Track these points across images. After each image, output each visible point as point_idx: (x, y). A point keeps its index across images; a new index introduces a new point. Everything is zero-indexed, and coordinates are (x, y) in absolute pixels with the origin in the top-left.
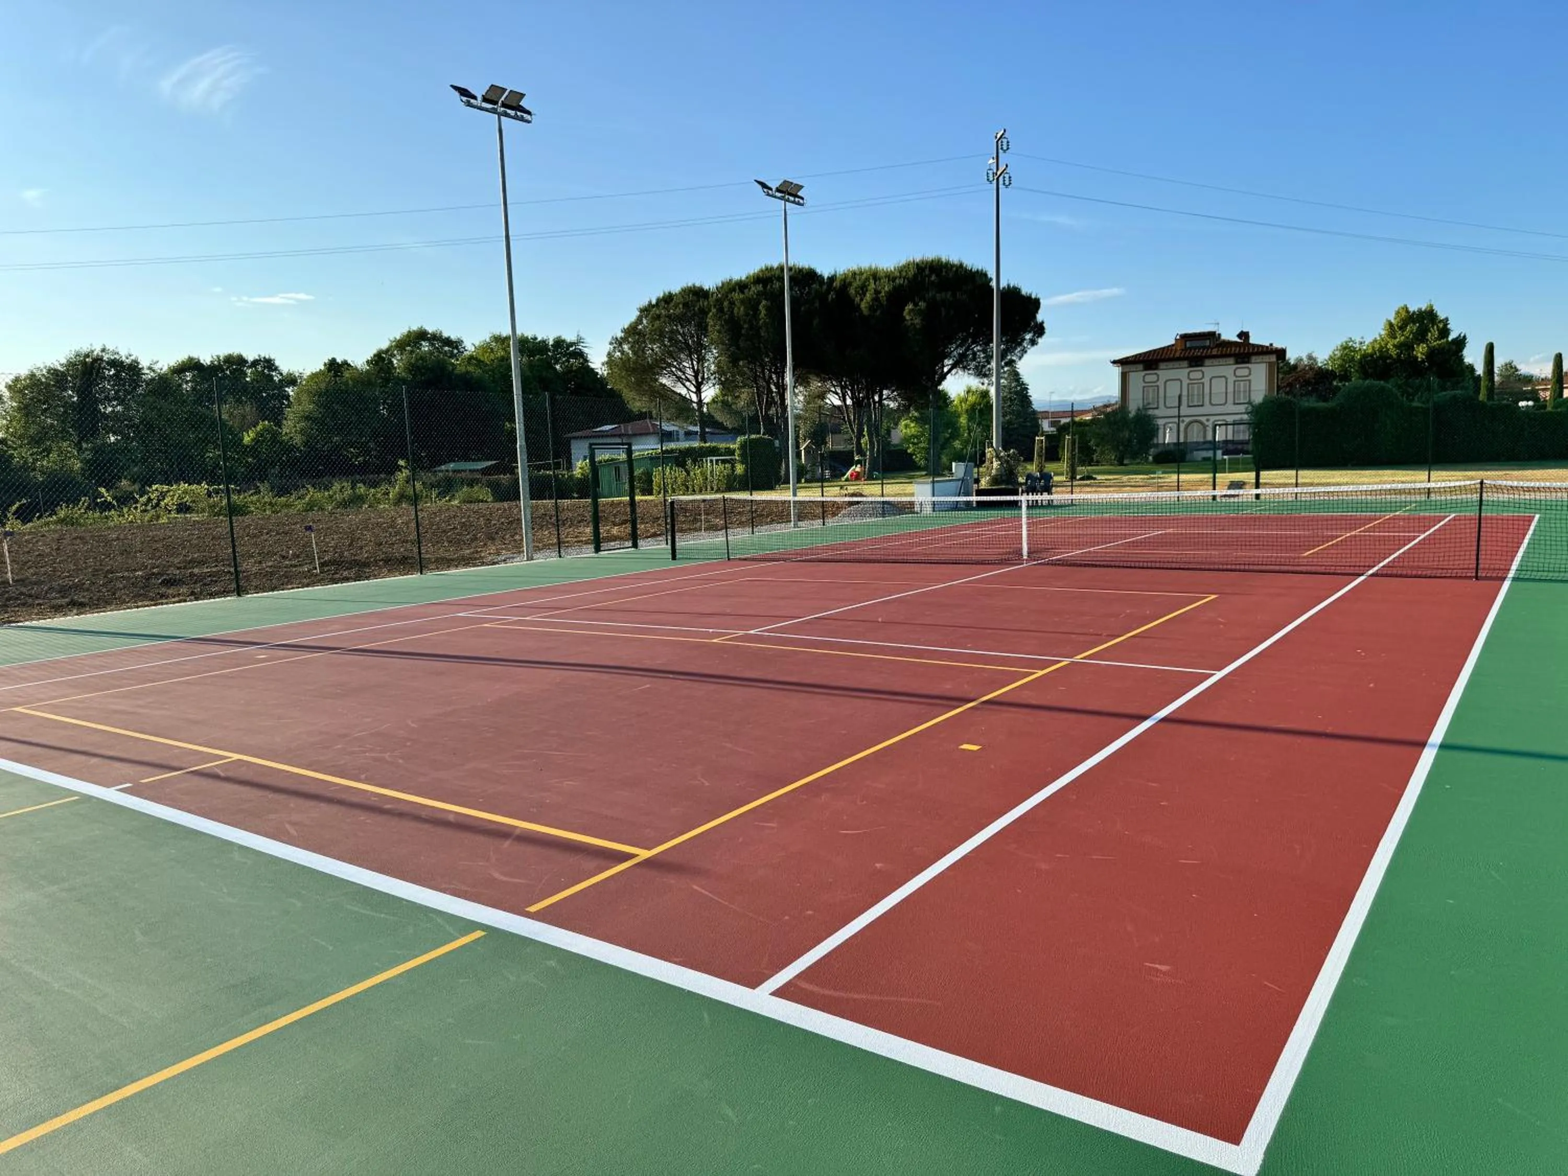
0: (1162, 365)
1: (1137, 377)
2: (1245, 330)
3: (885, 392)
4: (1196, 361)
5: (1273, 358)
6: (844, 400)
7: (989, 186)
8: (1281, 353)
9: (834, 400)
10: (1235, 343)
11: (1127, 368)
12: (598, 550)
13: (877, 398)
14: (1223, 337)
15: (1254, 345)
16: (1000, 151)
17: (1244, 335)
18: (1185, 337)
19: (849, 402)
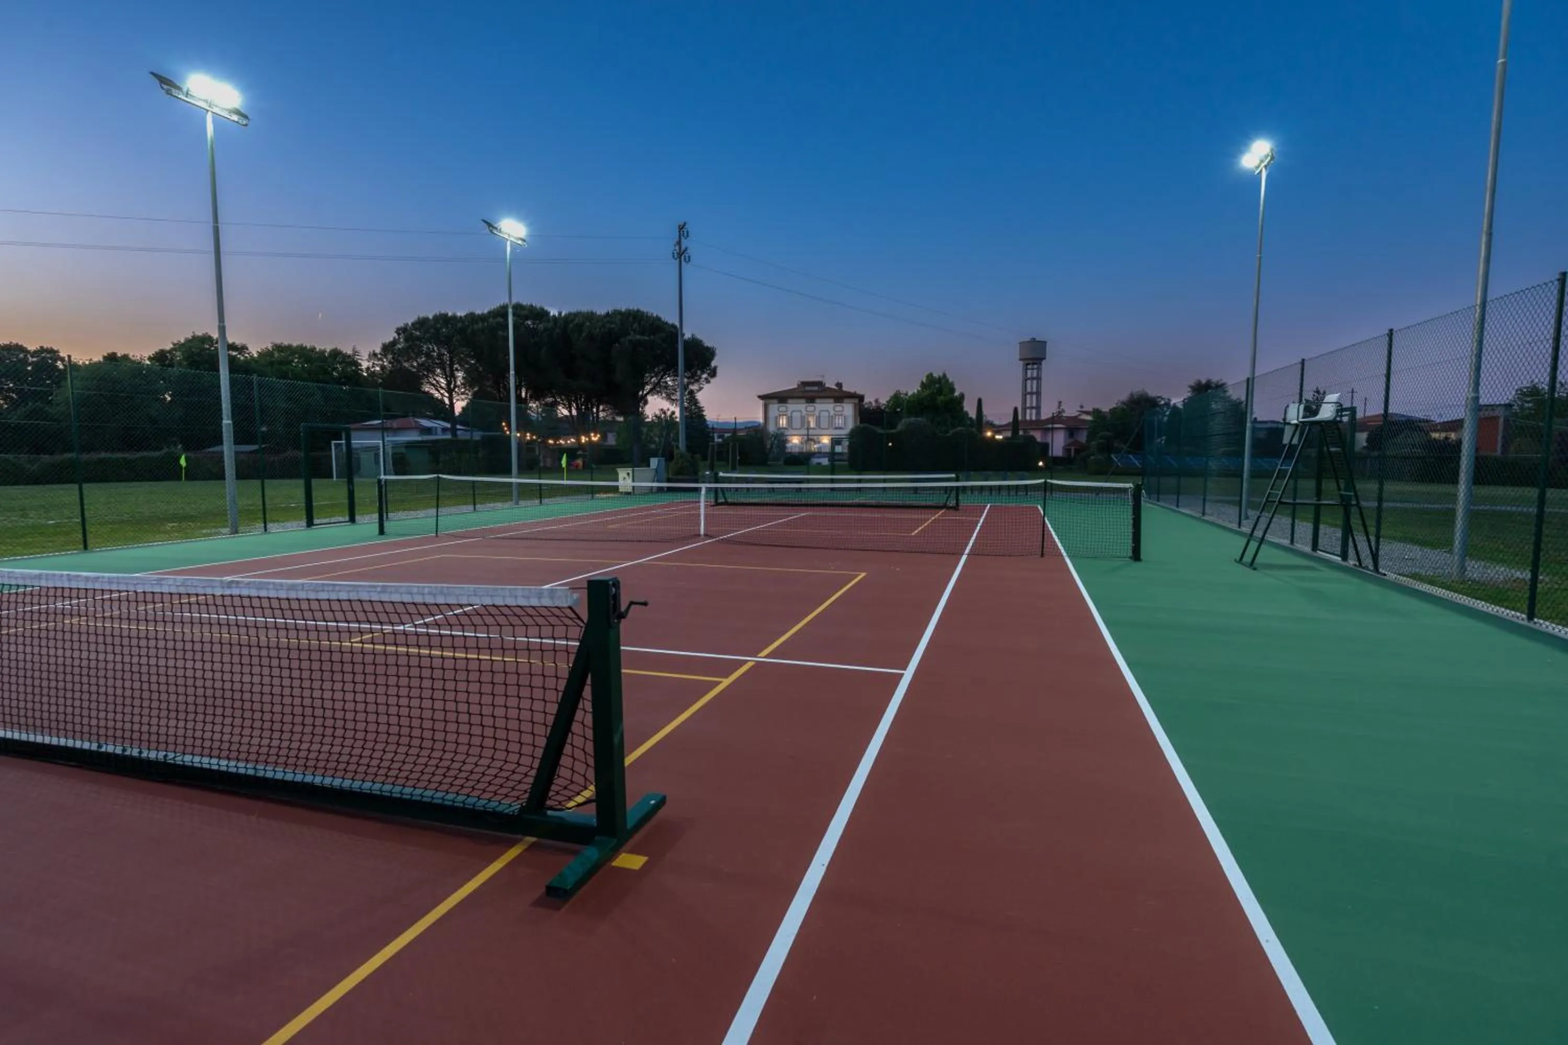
0: (790, 401)
1: (774, 408)
2: (840, 381)
3: (601, 408)
4: (811, 400)
5: (856, 401)
6: (570, 412)
7: (673, 261)
8: (861, 398)
9: (563, 412)
10: (834, 390)
11: (768, 401)
12: (310, 523)
13: (595, 410)
14: (827, 385)
15: (845, 392)
16: (682, 237)
17: (839, 385)
18: (804, 384)
19: (574, 412)
